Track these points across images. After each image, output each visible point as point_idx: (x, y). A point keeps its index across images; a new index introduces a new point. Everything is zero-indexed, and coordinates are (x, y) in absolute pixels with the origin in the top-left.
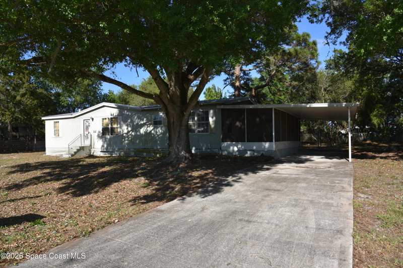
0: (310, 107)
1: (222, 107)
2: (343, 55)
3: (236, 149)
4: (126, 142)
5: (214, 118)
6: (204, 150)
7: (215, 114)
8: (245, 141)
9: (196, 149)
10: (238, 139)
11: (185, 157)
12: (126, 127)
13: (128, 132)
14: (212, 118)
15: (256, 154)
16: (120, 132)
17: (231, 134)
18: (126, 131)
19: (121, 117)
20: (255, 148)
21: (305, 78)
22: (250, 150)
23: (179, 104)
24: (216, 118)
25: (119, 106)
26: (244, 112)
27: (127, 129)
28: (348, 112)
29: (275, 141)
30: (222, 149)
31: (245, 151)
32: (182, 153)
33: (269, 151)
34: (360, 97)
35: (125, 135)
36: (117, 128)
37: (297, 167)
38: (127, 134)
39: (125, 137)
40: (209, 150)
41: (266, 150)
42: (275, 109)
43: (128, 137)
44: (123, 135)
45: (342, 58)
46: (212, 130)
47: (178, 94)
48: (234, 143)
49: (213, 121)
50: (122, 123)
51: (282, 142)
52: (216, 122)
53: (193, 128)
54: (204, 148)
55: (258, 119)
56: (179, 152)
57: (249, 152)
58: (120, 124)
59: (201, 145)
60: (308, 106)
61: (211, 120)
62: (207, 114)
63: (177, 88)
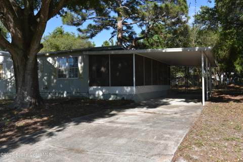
0: (165, 52)
1: (88, 53)
2: (208, 10)
3: (101, 93)
4: (10, 86)
5: (83, 64)
6: (74, 94)
7: (83, 60)
8: (109, 86)
9: (67, 93)
10: (103, 84)
11: (31, 102)
12: (10, 73)
13: (12, 77)
14: (81, 63)
15: (118, 98)
16: (5, 77)
17: (97, 79)
18: (9, 77)
19: (5, 63)
20: (117, 92)
21: (179, 32)
22: (113, 94)
23: (21, 47)
24: (84, 64)
25: (3, 53)
26: (108, 58)
27: (11, 75)
28: (201, 56)
29: (136, 86)
30: (89, 93)
31: (109, 95)
32: (27, 99)
33: (130, 95)
34: (225, 48)
35: (8, 80)
36: (2, 73)
37: (145, 112)
38: (10, 79)
39: (8, 82)
40: (78, 94)
41: (127, 94)
42: (136, 55)
43: (11, 82)
44: (7, 79)
45: (206, 13)
46: (80, 75)
47: (20, 36)
48: (99, 87)
49: (82, 67)
50: (6, 69)
51: (145, 86)
52: (83, 68)
53: (65, 73)
54: (74, 92)
55: (120, 65)
56: (24, 98)
57: (112, 96)
58: (5, 70)
59: (72, 89)
60: (164, 51)
61: (80, 66)
62: (76, 60)
63: (18, 30)
